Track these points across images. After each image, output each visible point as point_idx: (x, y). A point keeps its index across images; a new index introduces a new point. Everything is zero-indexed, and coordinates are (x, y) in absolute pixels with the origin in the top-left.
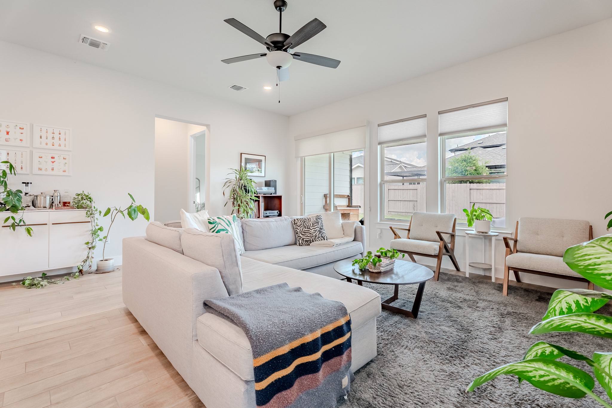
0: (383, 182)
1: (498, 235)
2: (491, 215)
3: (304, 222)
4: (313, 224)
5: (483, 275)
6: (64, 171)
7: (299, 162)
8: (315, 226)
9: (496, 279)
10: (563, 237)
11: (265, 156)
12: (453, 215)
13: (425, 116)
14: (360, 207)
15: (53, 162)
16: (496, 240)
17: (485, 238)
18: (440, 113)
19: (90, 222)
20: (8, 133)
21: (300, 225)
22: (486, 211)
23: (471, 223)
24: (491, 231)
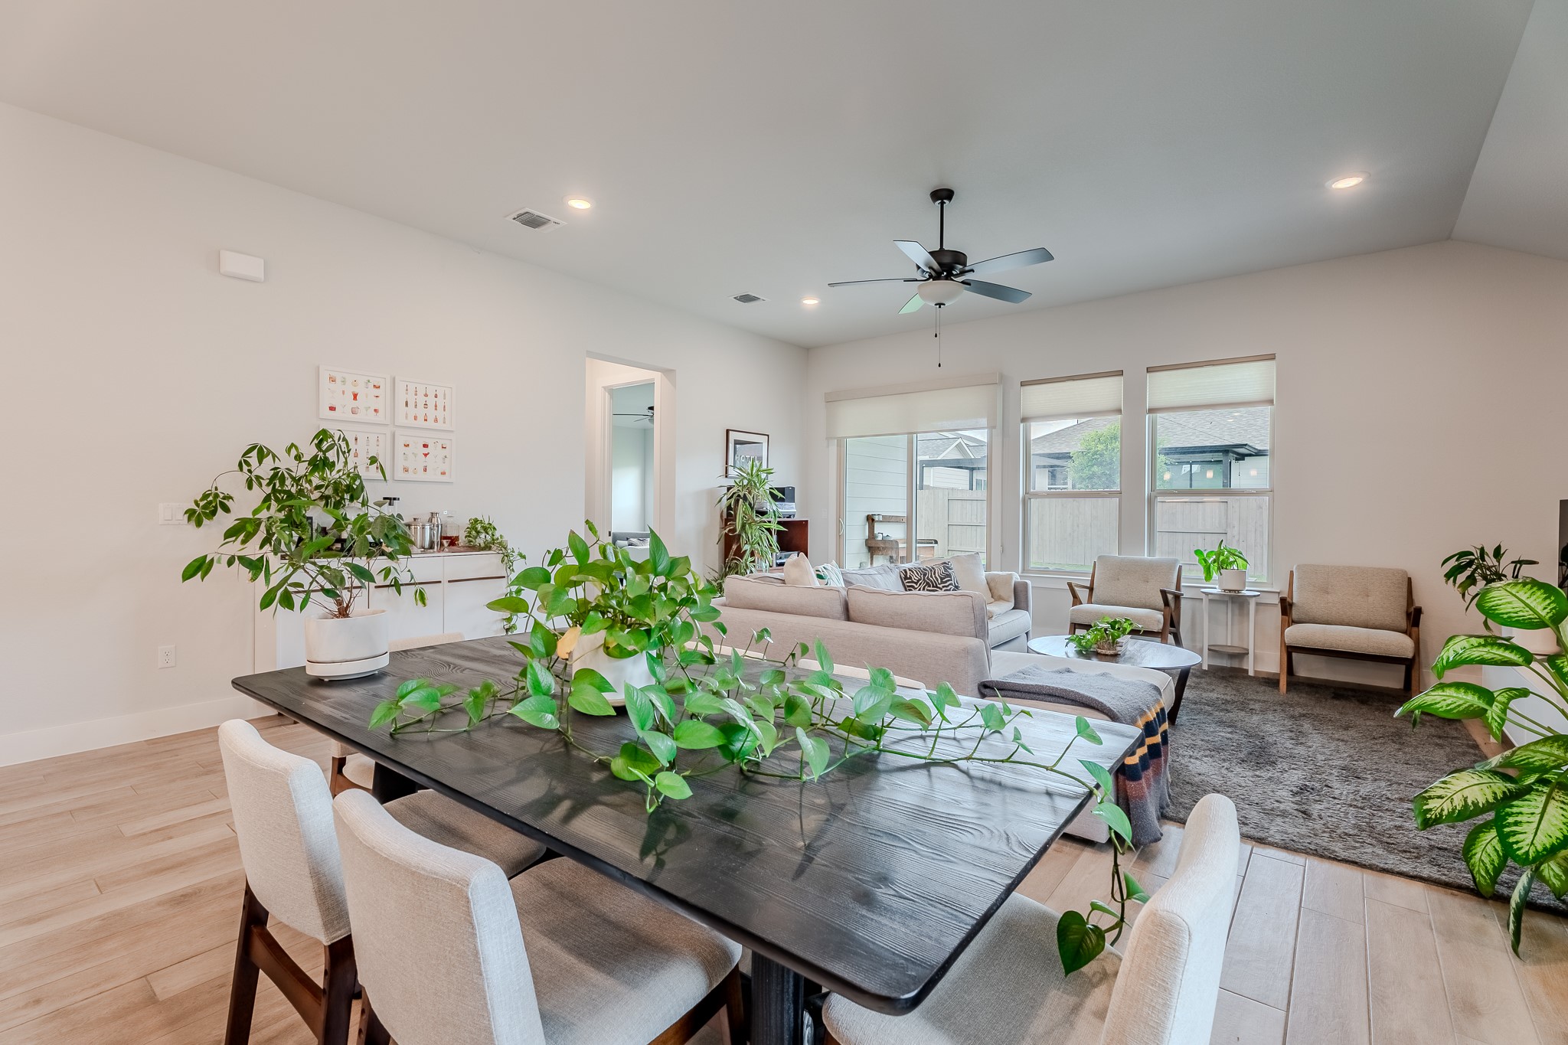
0: (1029, 495)
1: (1259, 595)
2: (1245, 561)
3: (925, 575)
4: (942, 579)
5: (1229, 666)
6: (443, 473)
7: (833, 449)
8: (946, 582)
9: (1256, 672)
10: (1368, 596)
11: (768, 436)
12: (1176, 561)
13: (1120, 373)
14: (936, 542)
15: (426, 455)
16: (1258, 604)
17: (1233, 602)
18: (1149, 370)
19: (504, 577)
20: (355, 396)
21: (918, 581)
22: (1237, 553)
23: (1210, 575)
24: (1247, 588)
